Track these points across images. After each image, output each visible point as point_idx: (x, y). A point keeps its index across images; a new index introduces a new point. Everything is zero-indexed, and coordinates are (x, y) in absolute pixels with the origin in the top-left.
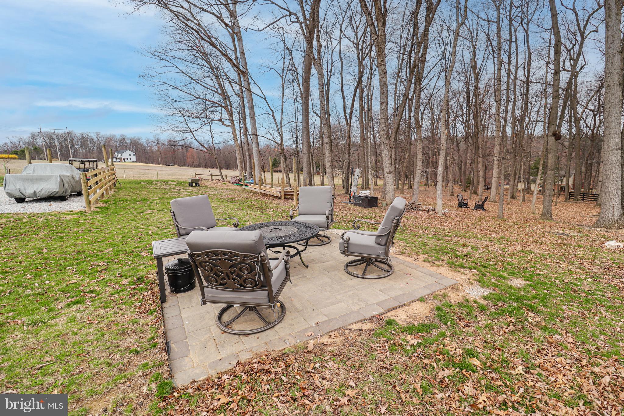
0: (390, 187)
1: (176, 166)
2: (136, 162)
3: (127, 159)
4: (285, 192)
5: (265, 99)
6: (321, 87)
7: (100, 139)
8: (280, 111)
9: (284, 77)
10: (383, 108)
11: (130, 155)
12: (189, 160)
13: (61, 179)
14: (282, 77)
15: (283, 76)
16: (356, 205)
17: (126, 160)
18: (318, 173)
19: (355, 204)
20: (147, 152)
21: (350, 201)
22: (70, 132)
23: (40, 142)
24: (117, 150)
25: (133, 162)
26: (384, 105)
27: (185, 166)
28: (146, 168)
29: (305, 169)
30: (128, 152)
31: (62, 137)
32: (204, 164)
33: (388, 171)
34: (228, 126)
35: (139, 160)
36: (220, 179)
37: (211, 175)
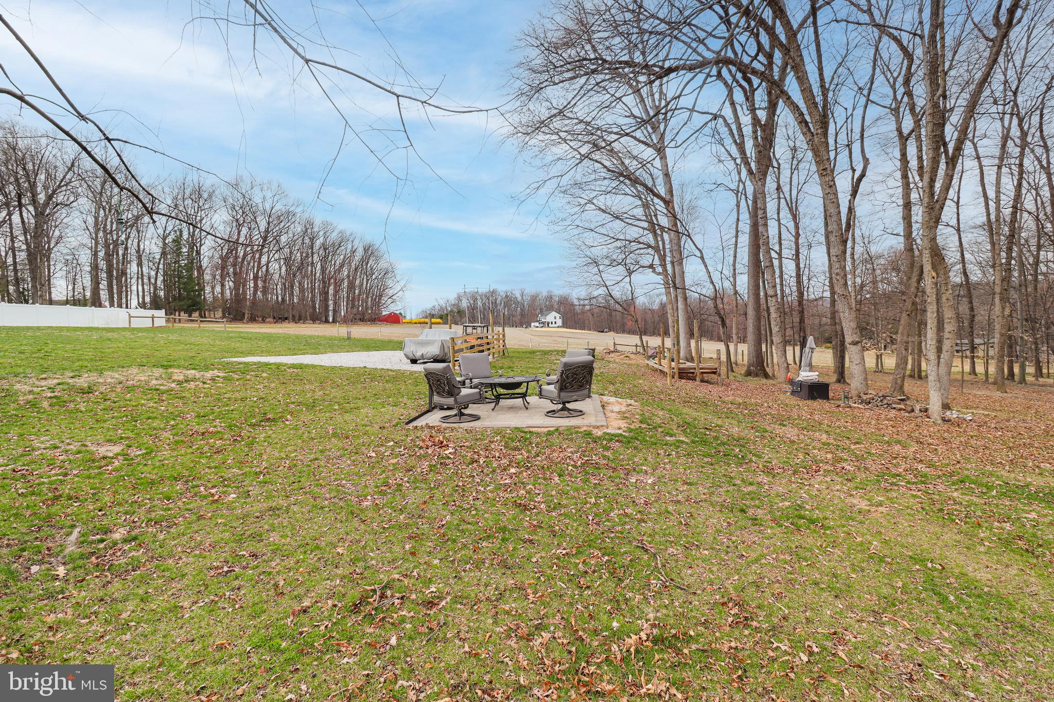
1: (611, 333)
2: (563, 326)
3: (552, 323)
4: (679, 369)
7: (524, 297)
11: (555, 318)
12: (630, 324)
13: (442, 344)
17: (550, 325)
20: (577, 313)
22: (494, 290)
23: (464, 304)
24: (541, 311)
25: (558, 327)
27: (624, 332)
28: (569, 335)
30: (554, 314)
31: (486, 296)
32: (652, 330)
34: (659, 274)
35: (565, 325)
36: (642, 351)
37: (637, 346)
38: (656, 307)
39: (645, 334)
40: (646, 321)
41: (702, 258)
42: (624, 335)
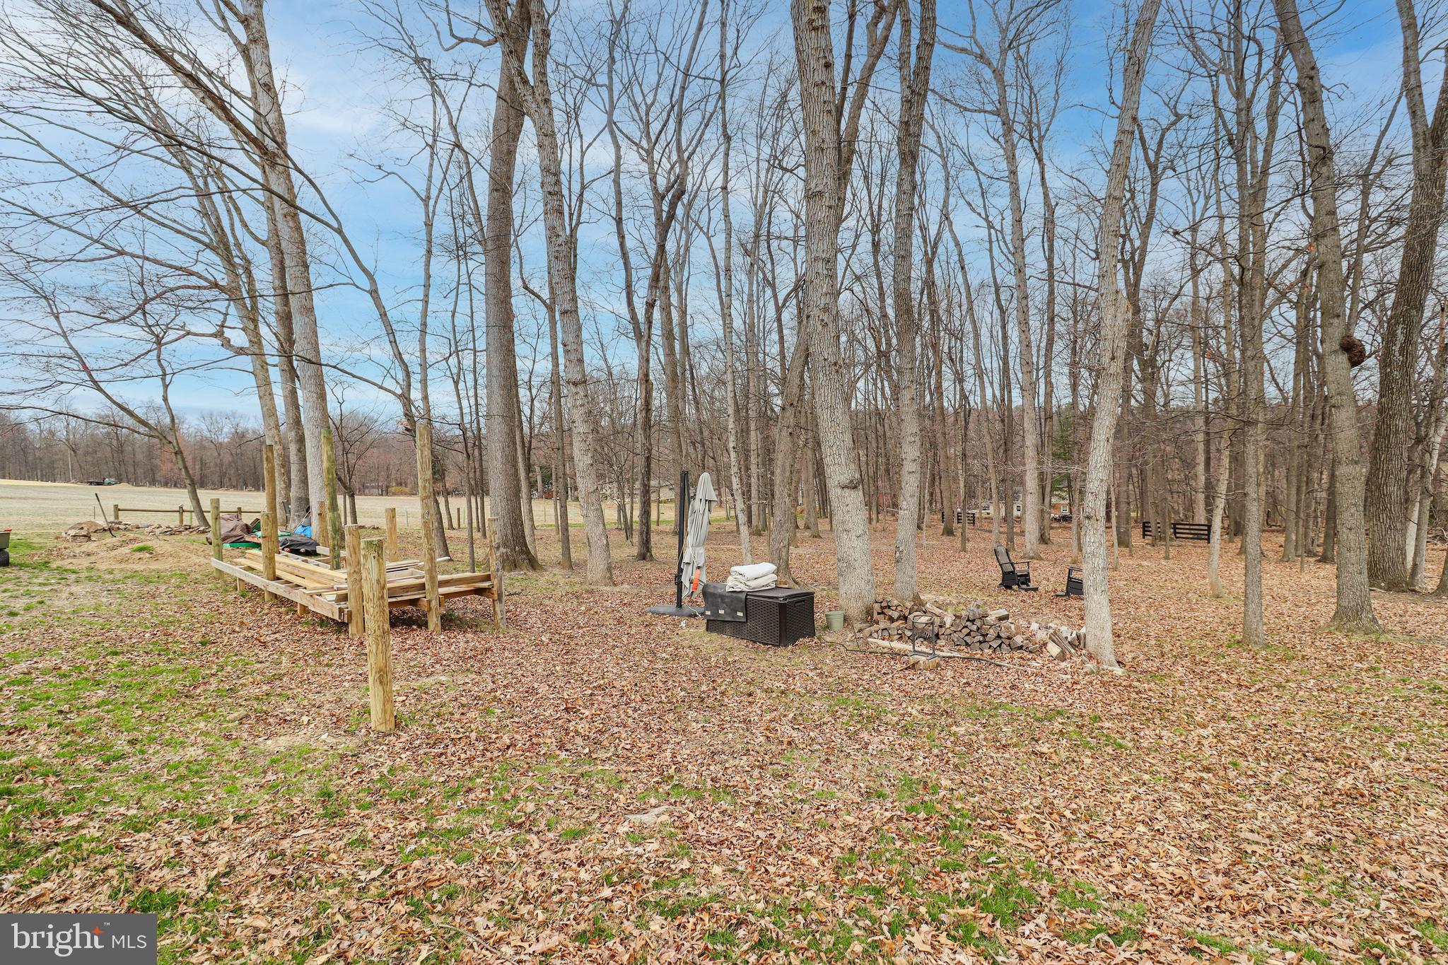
0: (856, 543)
1: (124, 486)
5: (339, 231)
6: (552, 179)
8: (420, 305)
9: (432, 202)
10: (821, 215)
12: (167, 466)
14: (426, 200)
15: (429, 198)
16: (721, 631)
18: (548, 495)
19: (714, 625)
20: (31, 448)
21: (679, 605)
26: (826, 201)
27: (153, 482)
29: (496, 481)
32: (216, 478)
33: (845, 478)
34: (240, 351)
36: (196, 523)
37: (181, 511)
38: (224, 438)
39: (203, 486)
40: (203, 464)
41: (374, 293)
42: (153, 489)
